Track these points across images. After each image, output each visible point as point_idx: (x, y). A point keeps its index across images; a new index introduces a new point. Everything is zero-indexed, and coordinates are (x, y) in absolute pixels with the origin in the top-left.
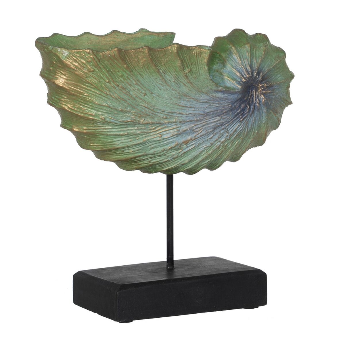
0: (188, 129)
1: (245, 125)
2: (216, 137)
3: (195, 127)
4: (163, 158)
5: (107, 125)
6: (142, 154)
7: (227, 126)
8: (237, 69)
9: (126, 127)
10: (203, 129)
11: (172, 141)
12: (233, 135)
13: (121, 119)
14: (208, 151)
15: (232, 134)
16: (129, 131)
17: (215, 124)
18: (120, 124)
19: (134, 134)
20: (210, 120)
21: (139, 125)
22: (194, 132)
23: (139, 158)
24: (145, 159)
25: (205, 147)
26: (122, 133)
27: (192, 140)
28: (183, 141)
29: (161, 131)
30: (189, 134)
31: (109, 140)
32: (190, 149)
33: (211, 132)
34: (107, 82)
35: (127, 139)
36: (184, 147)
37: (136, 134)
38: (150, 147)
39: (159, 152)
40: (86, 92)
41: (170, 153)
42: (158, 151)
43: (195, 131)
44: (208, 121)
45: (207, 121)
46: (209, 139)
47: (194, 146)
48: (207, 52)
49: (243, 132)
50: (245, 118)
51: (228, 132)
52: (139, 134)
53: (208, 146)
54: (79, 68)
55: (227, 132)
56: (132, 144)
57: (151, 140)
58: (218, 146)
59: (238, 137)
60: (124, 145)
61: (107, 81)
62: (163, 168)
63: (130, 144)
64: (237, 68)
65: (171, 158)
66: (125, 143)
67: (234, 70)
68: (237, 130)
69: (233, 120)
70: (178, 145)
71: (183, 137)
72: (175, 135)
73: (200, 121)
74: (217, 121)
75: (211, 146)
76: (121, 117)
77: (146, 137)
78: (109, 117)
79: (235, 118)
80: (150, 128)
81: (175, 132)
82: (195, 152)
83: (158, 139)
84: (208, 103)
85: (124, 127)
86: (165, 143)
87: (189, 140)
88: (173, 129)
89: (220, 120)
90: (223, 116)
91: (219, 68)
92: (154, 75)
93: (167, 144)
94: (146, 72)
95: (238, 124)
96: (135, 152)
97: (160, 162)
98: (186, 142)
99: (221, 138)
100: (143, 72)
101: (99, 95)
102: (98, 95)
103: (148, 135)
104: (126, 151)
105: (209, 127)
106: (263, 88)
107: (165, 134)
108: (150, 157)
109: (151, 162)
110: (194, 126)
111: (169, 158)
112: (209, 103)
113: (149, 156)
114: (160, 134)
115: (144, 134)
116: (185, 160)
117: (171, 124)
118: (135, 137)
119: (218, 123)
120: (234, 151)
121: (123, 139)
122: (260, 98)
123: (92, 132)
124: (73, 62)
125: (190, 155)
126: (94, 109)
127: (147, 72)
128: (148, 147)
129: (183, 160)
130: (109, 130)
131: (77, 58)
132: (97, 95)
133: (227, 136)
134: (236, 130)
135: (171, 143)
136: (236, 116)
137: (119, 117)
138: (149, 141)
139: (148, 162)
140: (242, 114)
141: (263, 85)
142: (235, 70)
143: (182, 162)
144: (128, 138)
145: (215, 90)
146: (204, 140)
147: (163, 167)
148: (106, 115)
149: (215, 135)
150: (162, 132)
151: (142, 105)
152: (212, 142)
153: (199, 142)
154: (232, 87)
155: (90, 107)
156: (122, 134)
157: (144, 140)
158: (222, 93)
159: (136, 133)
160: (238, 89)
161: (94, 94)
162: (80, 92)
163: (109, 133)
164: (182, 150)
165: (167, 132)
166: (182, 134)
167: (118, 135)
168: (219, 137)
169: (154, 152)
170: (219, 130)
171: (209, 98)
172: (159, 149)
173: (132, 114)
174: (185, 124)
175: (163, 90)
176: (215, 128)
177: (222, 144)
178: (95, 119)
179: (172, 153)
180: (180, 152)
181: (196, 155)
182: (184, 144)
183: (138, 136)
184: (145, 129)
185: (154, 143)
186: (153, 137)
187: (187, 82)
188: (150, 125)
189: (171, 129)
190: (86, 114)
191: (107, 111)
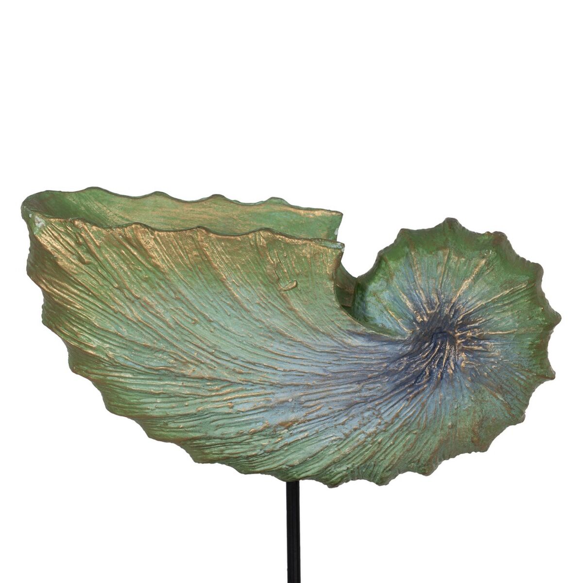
0: (290, 400)
1: (420, 408)
2: (355, 423)
3: (304, 397)
4: (247, 449)
5: (124, 371)
6: (202, 434)
7: (377, 405)
8: (409, 296)
9: (160, 380)
10: (322, 405)
11: (256, 419)
12: (392, 423)
13: (147, 362)
14: (342, 447)
15: (390, 422)
16: (166, 388)
17: (348, 396)
18: (147, 372)
19: (177, 394)
20: (337, 389)
21: (185, 379)
22: (303, 407)
23: (198, 442)
24: (211, 446)
25: (333, 439)
26: (153, 389)
27: (300, 423)
28: (280, 422)
29: (233, 396)
30: (293, 410)
31: (133, 399)
32: (299, 440)
33: (341, 412)
34: (117, 288)
35: (167, 402)
36: (284, 433)
37: (181, 395)
38: (214, 423)
39: (232, 435)
40: (79, 301)
41: (259, 440)
42: (230, 433)
43: (305, 405)
44: (335, 390)
45: (332, 390)
46: (339, 424)
47: (306, 434)
48: (332, 253)
49: (418, 420)
50: (418, 393)
51: (380, 418)
52: (187, 396)
53: (337, 438)
54: (63, 254)
55: (379, 416)
56: (177, 413)
57: (212, 411)
58: (360, 441)
59: (405, 428)
60: (162, 412)
61: (116, 285)
62: (254, 466)
63: (173, 412)
64: (411, 294)
65: (261, 450)
66: (163, 410)
67: (403, 297)
68: (402, 415)
69: (392, 394)
70: (269, 427)
71: (280, 413)
72: (260, 408)
73: (316, 388)
74: (355, 392)
75: (345, 440)
76: (148, 358)
77: (202, 403)
78: (124, 356)
79: (396, 392)
80: (210, 387)
81: (260, 401)
82: (313, 445)
83: (227, 412)
84: (335, 355)
85: (156, 378)
86: (243, 421)
87: (293, 422)
88: (258, 395)
89: (360, 391)
90: (367, 384)
91: (380, 289)
92: (215, 286)
93: (248, 423)
94: (198, 278)
95: (404, 404)
96: (189, 429)
97: (241, 454)
98: (287, 425)
99: (366, 427)
100: (192, 277)
101: (103, 310)
102: (100, 311)
103: (206, 400)
104: (172, 425)
105: (335, 401)
106: (463, 340)
107: (241, 403)
108: (219, 443)
109: (225, 452)
110: (302, 396)
111: (258, 451)
112: (337, 355)
113: (216, 440)
114: (231, 402)
115: (197, 397)
116: (293, 459)
117: (253, 385)
118: (181, 401)
119: (356, 397)
120: (402, 455)
121: (159, 400)
122: (458, 359)
123: (100, 379)
124: (53, 241)
125: (303, 451)
126: (95, 337)
127: (200, 279)
128: (212, 424)
129: (290, 457)
130: (127, 381)
131: (59, 235)
132: (98, 309)
133: (380, 424)
134: (397, 416)
135: (256, 422)
136: (397, 387)
137: (144, 357)
138: (210, 413)
139: (220, 453)
140: (412, 385)
141: (464, 333)
142: (405, 297)
143: (287, 461)
144: (166, 400)
145: (349, 331)
146: (327, 425)
147: (254, 464)
148: (118, 350)
149: (351, 418)
150: (234, 398)
151: (190, 340)
152: (347, 432)
153: (316, 428)
154: (393, 330)
155: (89, 332)
156: (152, 391)
157: (199, 409)
158: (367, 340)
159: (181, 393)
160: (403, 336)
161: (93, 307)
162: (67, 299)
163: (128, 386)
164: (282, 440)
165: (245, 400)
166: (275, 407)
167: (146, 393)
168: (360, 424)
169: (222, 435)
170: (361, 410)
171: (336, 344)
172: (232, 431)
173: (169, 355)
174: (282, 390)
175: (235, 317)
176: (350, 406)
177: (369, 439)
178: (98, 356)
179: (263, 441)
180: (278, 442)
181: (314, 451)
182: (283, 428)
183: (186, 399)
184: (199, 388)
185: (221, 417)
186: (215, 406)
187: (287, 308)
188: (208, 382)
189: (253, 394)
190: (82, 343)
191: (120, 343)
